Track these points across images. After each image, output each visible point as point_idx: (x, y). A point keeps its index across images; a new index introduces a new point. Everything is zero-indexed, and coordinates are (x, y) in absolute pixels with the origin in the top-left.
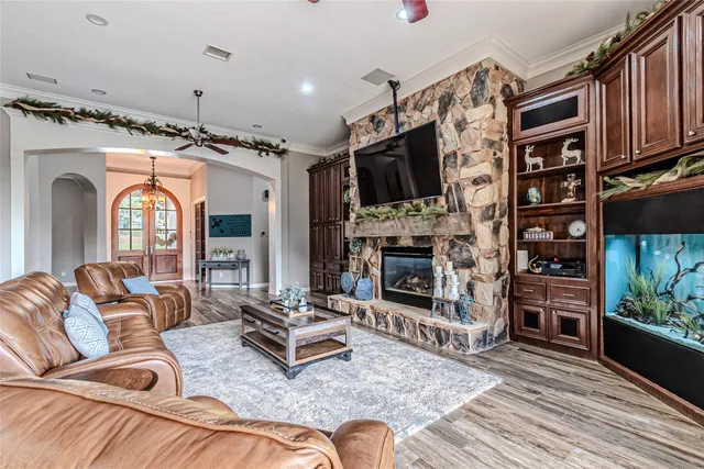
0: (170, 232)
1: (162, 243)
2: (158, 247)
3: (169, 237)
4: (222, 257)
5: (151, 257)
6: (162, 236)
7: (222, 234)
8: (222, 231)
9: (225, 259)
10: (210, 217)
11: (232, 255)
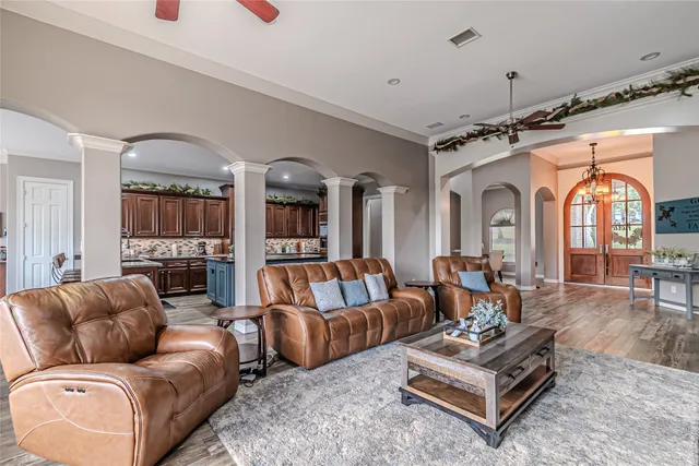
0: (633, 228)
1: (621, 240)
2: (616, 245)
3: (630, 233)
4: (666, 263)
5: (606, 256)
6: (622, 233)
7: (675, 228)
8: (674, 225)
9: (670, 267)
10: (656, 204)
11: (683, 262)
